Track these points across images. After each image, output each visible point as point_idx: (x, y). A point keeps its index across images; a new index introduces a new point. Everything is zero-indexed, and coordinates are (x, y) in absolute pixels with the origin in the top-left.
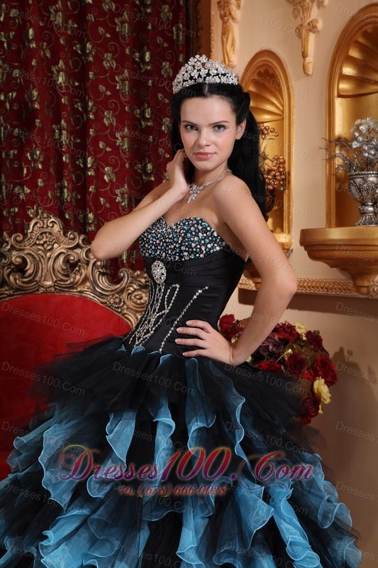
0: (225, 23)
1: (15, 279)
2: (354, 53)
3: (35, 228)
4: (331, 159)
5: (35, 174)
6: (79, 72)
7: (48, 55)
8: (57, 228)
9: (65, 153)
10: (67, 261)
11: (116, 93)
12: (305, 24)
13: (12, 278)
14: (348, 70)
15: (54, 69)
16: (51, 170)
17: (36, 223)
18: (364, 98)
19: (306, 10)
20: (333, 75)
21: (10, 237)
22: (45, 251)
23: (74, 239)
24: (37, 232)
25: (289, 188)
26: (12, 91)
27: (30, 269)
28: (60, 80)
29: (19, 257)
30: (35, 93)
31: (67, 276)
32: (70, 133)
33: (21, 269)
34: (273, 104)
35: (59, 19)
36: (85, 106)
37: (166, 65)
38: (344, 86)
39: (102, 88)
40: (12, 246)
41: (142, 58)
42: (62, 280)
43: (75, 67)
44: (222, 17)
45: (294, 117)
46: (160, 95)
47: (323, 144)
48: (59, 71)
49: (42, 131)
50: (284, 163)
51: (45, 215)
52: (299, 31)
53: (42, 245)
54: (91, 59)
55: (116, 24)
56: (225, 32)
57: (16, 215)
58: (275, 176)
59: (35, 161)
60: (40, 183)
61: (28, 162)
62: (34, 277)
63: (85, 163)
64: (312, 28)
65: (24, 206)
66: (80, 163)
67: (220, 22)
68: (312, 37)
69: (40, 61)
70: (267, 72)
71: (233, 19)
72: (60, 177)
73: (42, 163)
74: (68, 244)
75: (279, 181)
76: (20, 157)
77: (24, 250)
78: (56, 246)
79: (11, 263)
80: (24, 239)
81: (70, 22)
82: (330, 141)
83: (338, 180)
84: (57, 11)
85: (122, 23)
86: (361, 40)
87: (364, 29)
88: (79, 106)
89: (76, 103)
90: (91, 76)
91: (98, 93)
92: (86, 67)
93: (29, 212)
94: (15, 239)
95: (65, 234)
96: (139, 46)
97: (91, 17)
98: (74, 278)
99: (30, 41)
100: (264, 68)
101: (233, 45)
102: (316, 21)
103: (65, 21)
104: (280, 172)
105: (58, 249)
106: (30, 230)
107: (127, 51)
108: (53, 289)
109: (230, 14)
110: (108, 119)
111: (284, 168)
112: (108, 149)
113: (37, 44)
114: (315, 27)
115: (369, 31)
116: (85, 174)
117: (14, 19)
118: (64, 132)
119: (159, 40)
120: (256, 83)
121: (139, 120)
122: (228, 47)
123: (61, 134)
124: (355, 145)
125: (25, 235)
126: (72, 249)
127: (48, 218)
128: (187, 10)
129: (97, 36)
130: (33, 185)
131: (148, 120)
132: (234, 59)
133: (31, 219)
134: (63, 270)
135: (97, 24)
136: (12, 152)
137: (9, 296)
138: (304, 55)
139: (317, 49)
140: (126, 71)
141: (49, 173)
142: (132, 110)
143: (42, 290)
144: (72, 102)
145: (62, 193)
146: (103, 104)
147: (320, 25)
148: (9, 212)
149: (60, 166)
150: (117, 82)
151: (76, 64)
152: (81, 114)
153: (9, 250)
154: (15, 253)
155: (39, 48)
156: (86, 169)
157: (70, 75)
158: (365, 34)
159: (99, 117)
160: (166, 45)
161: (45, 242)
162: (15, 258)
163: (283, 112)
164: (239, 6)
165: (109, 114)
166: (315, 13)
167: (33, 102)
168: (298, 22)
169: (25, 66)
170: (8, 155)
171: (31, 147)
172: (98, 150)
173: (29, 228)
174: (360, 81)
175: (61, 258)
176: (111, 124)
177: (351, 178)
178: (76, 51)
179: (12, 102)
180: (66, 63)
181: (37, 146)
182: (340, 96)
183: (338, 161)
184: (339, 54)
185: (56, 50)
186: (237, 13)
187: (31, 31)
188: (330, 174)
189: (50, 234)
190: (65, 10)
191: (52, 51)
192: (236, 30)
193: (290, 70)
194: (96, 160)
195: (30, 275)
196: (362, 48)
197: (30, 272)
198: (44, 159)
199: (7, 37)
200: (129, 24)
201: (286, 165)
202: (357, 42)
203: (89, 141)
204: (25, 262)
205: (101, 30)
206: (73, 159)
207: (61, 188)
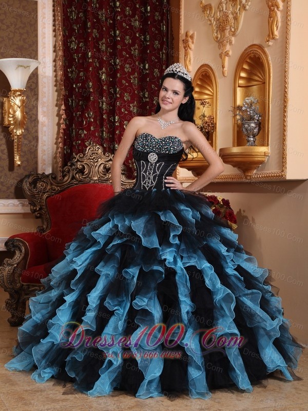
0: (186, 50)
1: (79, 176)
2: (246, 67)
3: (90, 151)
4: (235, 116)
5: (90, 124)
6: (112, 73)
7: (98, 65)
8: (100, 151)
9: (105, 113)
10: (105, 168)
11: (131, 84)
12: (224, 53)
13: (77, 175)
14: (243, 75)
15: (100, 72)
16: (98, 122)
17: (90, 149)
18: (250, 88)
19: (224, 46)
20: (236, 76)
21: (77, 155)
22: (94, 162)
23: (108, 156)
24: (90, 153)
25: (216, 131)
26: (79, 83)
27: (86, 171)
28: (103, 77)
29: (81, 165)
30: (91, 84)
31: (105, 175)
32: (107, 104)
33: (82, 171)
34: (209, 90)
35: (104, 48)
36: (115, 91)
37: (156, 70)
38: (241, 82)
39: (124, 82)
40: (78, 159)
41: (144, 67)
42: (102, 177)
43: (111, 71)
44: (185, 48)
45: (218, 96)
46: (153, 85)
47: (232, 109)
48: (102, 73)
49: (94, 102)
50: (213, 118)
51: (94, 144)
52: (221, 56)
53: (93, 159)
54: (119, 67)
55: (132, 50)
56: (186, 54)
57: (80, 144)
58: (209, 125)
59: (90, 118)
60: (92, 128)
61: (87, 118)
62: (88, 175)
63: (114, 119)
64: (227, 54)
65: (83, 141)
66: (112, 119)
67: (184, 50)
68: (227, 58)
69: (94, 68)
70: (206, 74)
71: (190, 48)
72: (102, 126)
73: (93, 118)
74: (106, 159)
75: (211, 127)
76: (82, 116)
77: (83, 162)
78: (99, 160)
79: (77, 168)
80: (84, 156)
81: (109, 49)
82: (235, 108)
83: (238, 126)
84: (102, 44)
85: (135, 49)
86: (248, 61)
87: (250, 55)
88: (112, 90)
89: (111, 89)
90: (118, 76)
91: (121, 84)
92: (116, 71)
93: (86, 143)
94: (79, 156)
95: (104, 154)
96: (142, 61)
97: (119, 47)
98: (109, 176)
99: (89, 58)
100: (205, 72)
101: (190, 61)
102: (229, 51)
103: (107, 48)
104: (211, 123)
105: (100, 161)
106: (87, 152)
107: (137, 63)
108: (98, 181)
109: (189, 46)
110: (127, 97)
111: (213, 121)
112: (126, 112)
113: (92, 60)
114: (228, 54)
115: (252, 57)
116: (114, 125)
117: (81, 47)
118: (104, 103)
119: (153, 58)
120: (201, 80)
121: (142, 98)
122: (188, 62)
123: (103, 104)
124: (244, 109)
125: (84, 155)
126: (107, 161)
127: (96, 146)
128: (167, 43)
129: (122, 56)
130: (88, 129)
131: (146, 98)
132: (190, 68)
133: (87, 147)
134: (103, 172)
135: (122, 50)
136: (78, 113)
137: (76, 184)
138: (223, 67)
139: (229, 64)
140: (136, 73)
141: (97, 124)
142: (139, 93)
143: (92, 182)
144: (109, 89)
145: (103, 134)
146: (124, 90)
147: (230, 53)
148: (76, 143)
149: (102, 120)
150: (131, 79)
151: (111, 70)
152: (113, 94)
153: (76, 162)
154: (79, 163)
155: (93, 62)
156: (115, 122)
157: (108, 75)
158: (250, 58)
159: (122, 96)
160: (156, 61)
161: (94, 158)
162: (79, 165)
163: (213, 93)
164: (193, 43)
165: (127, 94)
166: (228, 47)
167: (90, 88)
168: (221, 51)
169: (86, 70)
170: (76, 114)
171: (88, 111)
172: (121, 113)
173: (86, 151)
174: (249, 79)
175: (102, 166)
176: (128, 100)
177: (243, 124)
178: (111, 63)
179: (79, 88)
180: (106, 69)
181: (91, 110)
182: (239, 86)
183: (238, 117)
184: (239, 67)
185: (102, 63)
186: (192, 46)
187: (90, 54)
188: (235, 123)
189: (97, 154)
190: (107, 44)
191: (99, 63)
192: (191, 54)
193: (216, 74)
194: (120, 118)
195: (86, 174)
196: (249, 64)
197: (86, 172)
198: (94, 116)
199: (78, 56)
200: (138, 50)
201: (215, 120)
202: (247, 62)
203: (116, 108)
204: (84, 168)
205: (124, 53)
206: (108, 117)
207: (102, 131)
